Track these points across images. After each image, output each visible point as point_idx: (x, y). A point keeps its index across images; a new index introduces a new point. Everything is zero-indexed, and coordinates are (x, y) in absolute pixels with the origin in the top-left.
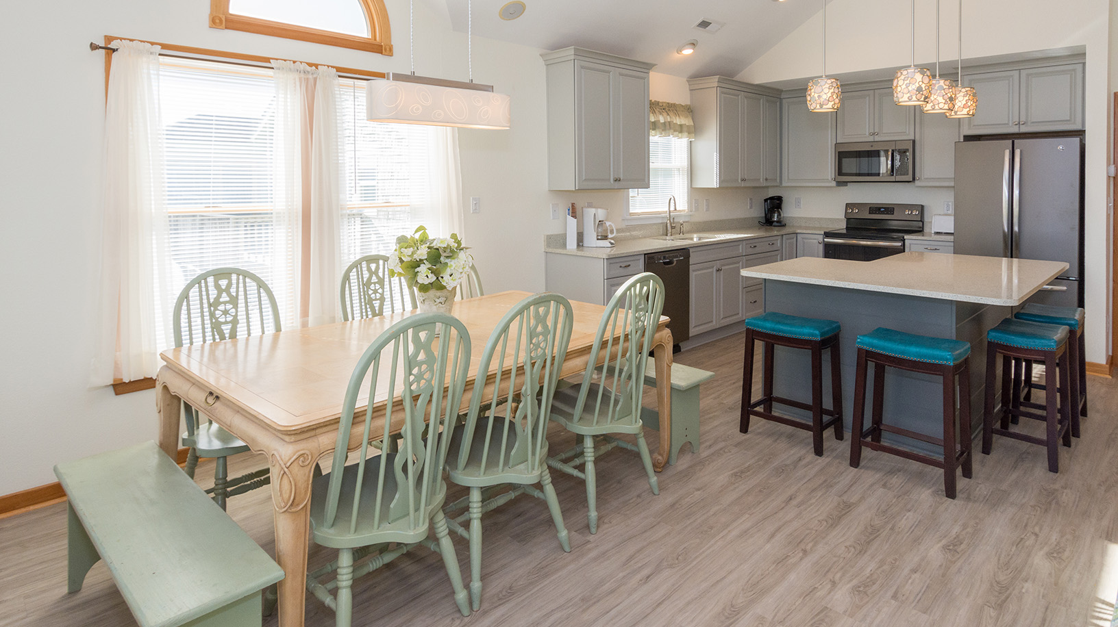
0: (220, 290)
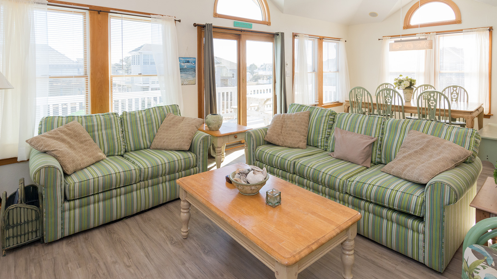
0: (454, 91)
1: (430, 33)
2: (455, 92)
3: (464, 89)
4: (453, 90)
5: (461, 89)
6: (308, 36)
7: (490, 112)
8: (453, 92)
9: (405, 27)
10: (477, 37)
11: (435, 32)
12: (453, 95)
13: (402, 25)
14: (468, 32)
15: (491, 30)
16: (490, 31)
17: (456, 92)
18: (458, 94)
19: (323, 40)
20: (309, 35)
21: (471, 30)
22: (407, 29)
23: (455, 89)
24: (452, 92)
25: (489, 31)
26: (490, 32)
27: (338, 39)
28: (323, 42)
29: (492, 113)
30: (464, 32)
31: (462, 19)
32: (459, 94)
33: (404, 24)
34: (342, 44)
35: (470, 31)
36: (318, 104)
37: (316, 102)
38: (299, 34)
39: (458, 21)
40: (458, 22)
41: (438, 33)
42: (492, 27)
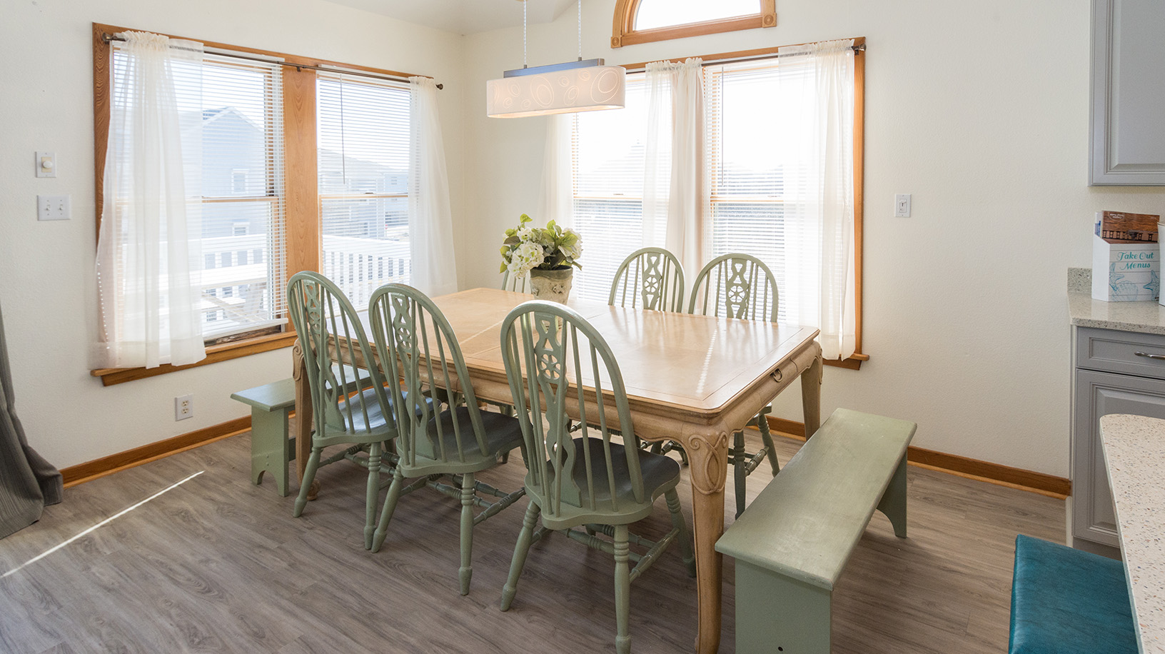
1: (683, 60)
2: (738, 280)
3: (766, 269)
4: (734, 269)
5: (757, 270)
6: (201, 47)
7: (859, 349)
8: (733, 278)
9: (618, 40)
10: (820, 74)
11: (699, 57)
12: (734, 289)
13: (608, 33)
14: (793, 55)
15: (859, 48)
16: (857, 53)
17: (742, 279)
18: (747, 287)
19: (318, 72)
20: (207, 44)
21: (802, 50)
22: (623, 47)
23: (739, 267)
24: (729, 278)
25: (853, 52)
26: (859, 56)
27: (403, 78)
28: (318, 82)
29: (866, 352)
30: (781, 56)
31: (778, 10)
32: (752, 287)
33: (615, 29)
34: (423, 94)
35: (800, 54)
36: (286, 325)
37: (279, 317)
38: (125, 30)
39: (767, 20)
40: (766, 23)
41: (709, 60)
42: (864, 38)
